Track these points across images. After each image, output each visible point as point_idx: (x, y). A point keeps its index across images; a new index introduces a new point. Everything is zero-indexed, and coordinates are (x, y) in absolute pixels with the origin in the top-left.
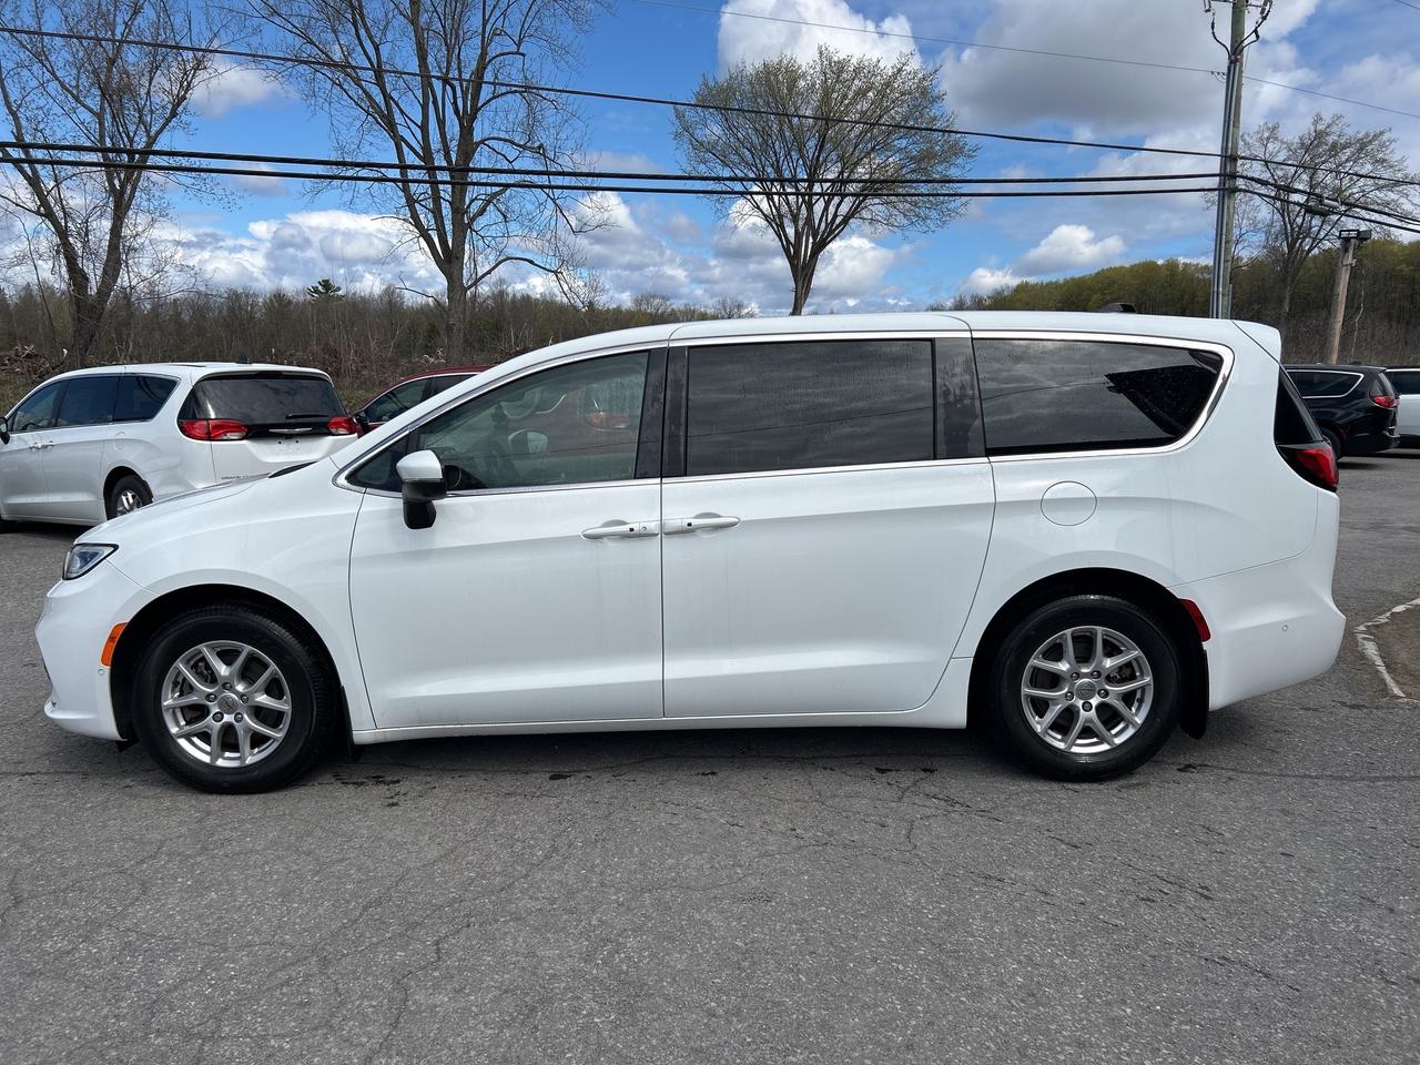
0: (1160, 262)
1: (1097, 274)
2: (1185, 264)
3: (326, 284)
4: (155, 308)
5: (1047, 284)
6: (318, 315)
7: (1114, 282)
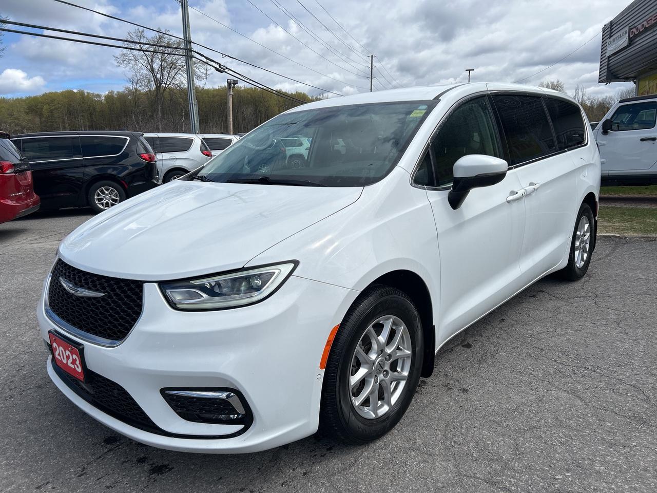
0: (75, 91)
1: (43, 95)
2: (88, 93)
5: (16, 99)
7: (55, 100)
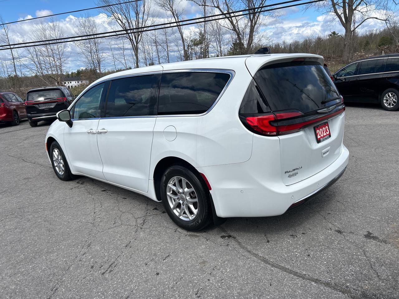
3: (334, 33)
4: (285, 47)
6: (329, 43)
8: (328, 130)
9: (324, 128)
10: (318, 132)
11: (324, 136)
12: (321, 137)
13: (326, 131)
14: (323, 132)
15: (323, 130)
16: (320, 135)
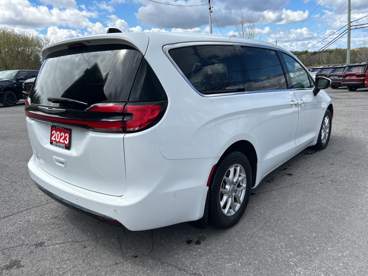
8: (67, 138)
9: (62, 133)
10: (54, 133)
11: (59, 142)
12: (56, 141)
13: (65, 139)
14: (61, 137)
15: (61, 135)
16: (55, 137)
